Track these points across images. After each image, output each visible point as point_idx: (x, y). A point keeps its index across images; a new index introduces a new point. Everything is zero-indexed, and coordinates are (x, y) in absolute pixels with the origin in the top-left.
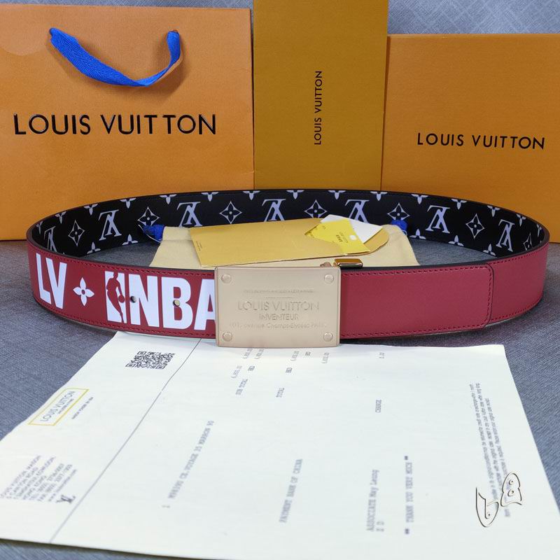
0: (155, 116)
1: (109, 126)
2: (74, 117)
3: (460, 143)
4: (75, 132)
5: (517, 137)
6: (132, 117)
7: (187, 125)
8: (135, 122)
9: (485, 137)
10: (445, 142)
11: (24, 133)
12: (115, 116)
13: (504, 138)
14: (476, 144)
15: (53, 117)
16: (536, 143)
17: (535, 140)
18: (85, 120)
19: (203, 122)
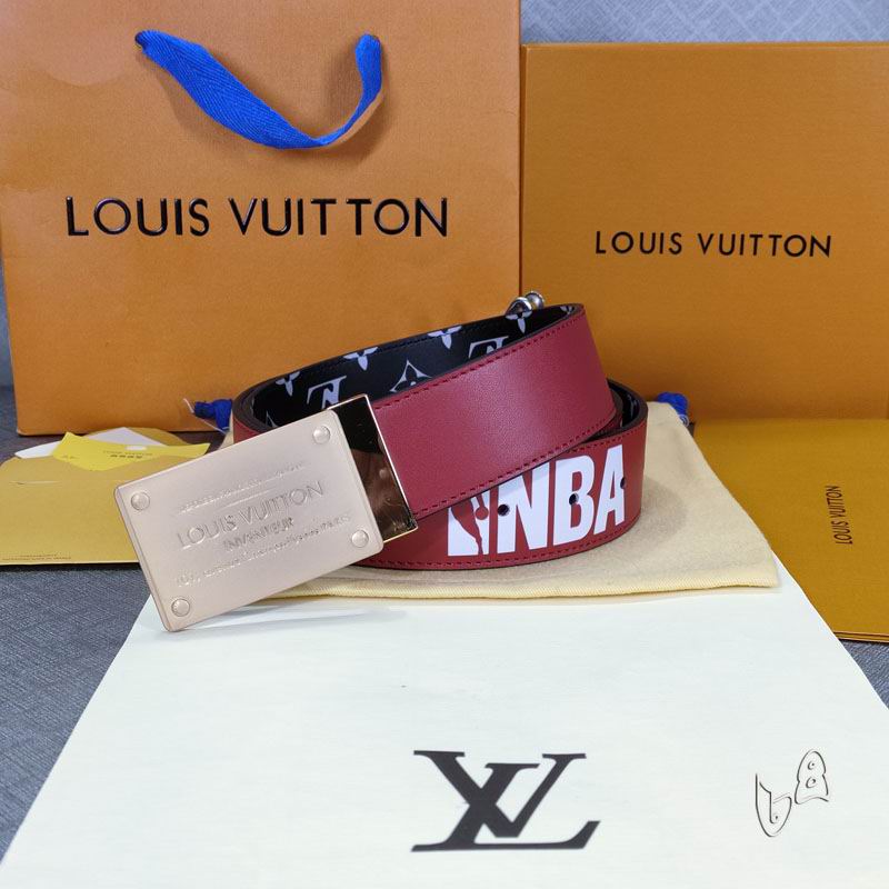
0: (333, 201)
1: (244, 220)
2: (178, 204)
3: (676, 248)
4: (179, 230)
5: (780, 236)
6: (288, 204)
7: (392, 217)
8: (294, 213)
9: (721, 236)
10: (647, 247)
11: (86, 233)
12: (255, 201)
13: (756, 237)
14: (705, 249)
15: (140, 204)
16: (816, 246)
17: (814, 241)
18: (199, 209)
19: (422, 212)
